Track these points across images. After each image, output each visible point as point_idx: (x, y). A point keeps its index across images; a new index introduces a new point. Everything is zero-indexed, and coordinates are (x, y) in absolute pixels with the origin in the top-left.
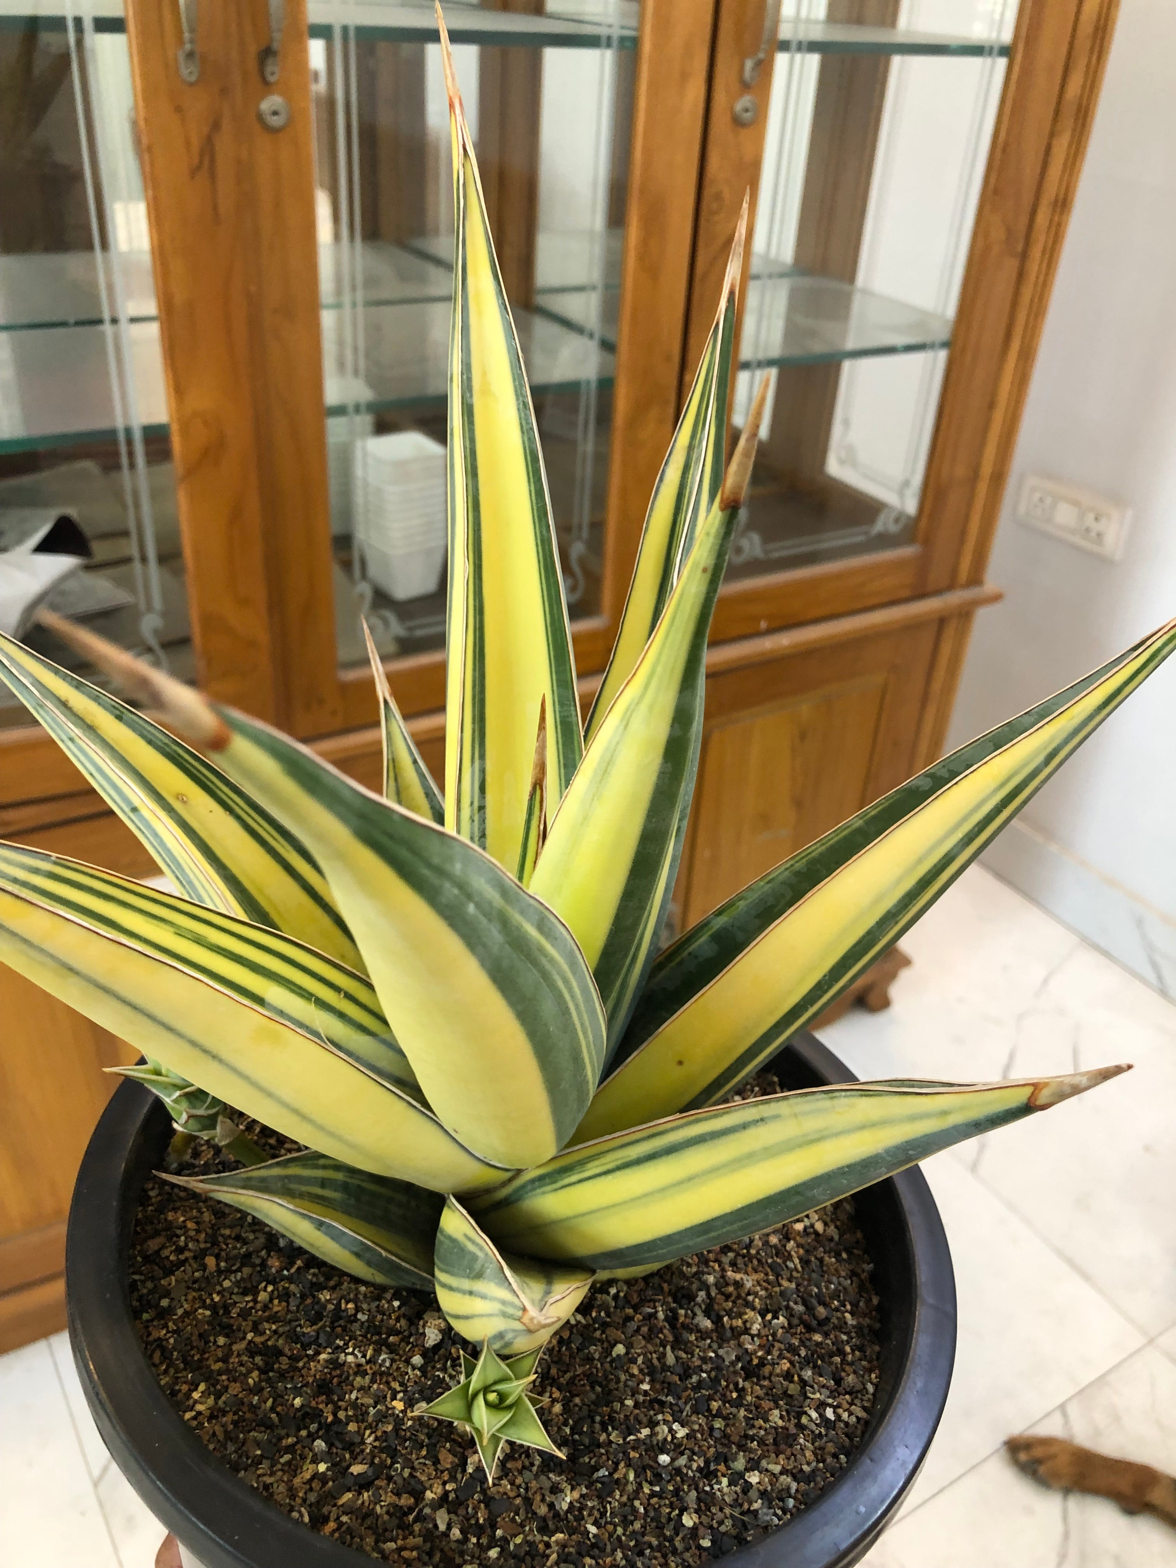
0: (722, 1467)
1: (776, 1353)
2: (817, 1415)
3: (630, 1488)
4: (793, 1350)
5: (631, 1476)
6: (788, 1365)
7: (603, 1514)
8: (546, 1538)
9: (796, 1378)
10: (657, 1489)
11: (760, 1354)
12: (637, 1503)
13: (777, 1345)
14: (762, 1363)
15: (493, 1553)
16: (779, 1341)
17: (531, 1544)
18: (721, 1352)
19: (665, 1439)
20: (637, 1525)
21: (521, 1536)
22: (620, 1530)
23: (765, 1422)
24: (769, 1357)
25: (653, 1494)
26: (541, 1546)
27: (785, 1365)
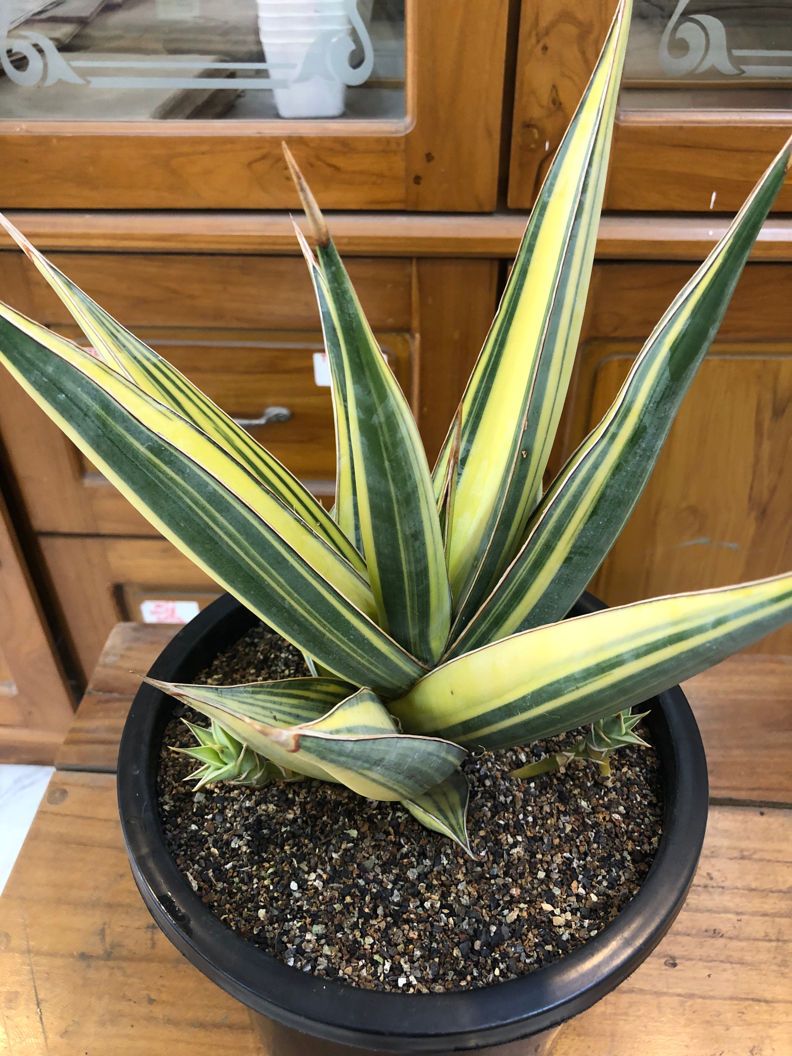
0: (308, 920)
1: (421, 927)
2: (388, 969)
3: (263, 873)
4: (432, 937)
5: (271, 870)
6: (416, 937)
7: (242, 866)
8: (211, 845)
9: (411, 946)
10: (271, 887)
11: (412, 916)
12: (255, 880)
13: (428, 925)
14: (408, 921)
15: (194, 827)
16: (432, 926)
17: (207, 841)
18: (396, 891)
19: (307, 881)
20: (244, 888)
21: (207, 834)
22: (236, 880)
23: (361, 937)
24: (415, 924)
25: (267, 887)
26: (206, 846)
27: (414, 935)
